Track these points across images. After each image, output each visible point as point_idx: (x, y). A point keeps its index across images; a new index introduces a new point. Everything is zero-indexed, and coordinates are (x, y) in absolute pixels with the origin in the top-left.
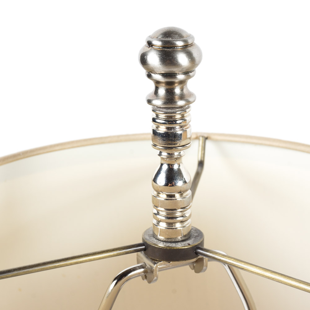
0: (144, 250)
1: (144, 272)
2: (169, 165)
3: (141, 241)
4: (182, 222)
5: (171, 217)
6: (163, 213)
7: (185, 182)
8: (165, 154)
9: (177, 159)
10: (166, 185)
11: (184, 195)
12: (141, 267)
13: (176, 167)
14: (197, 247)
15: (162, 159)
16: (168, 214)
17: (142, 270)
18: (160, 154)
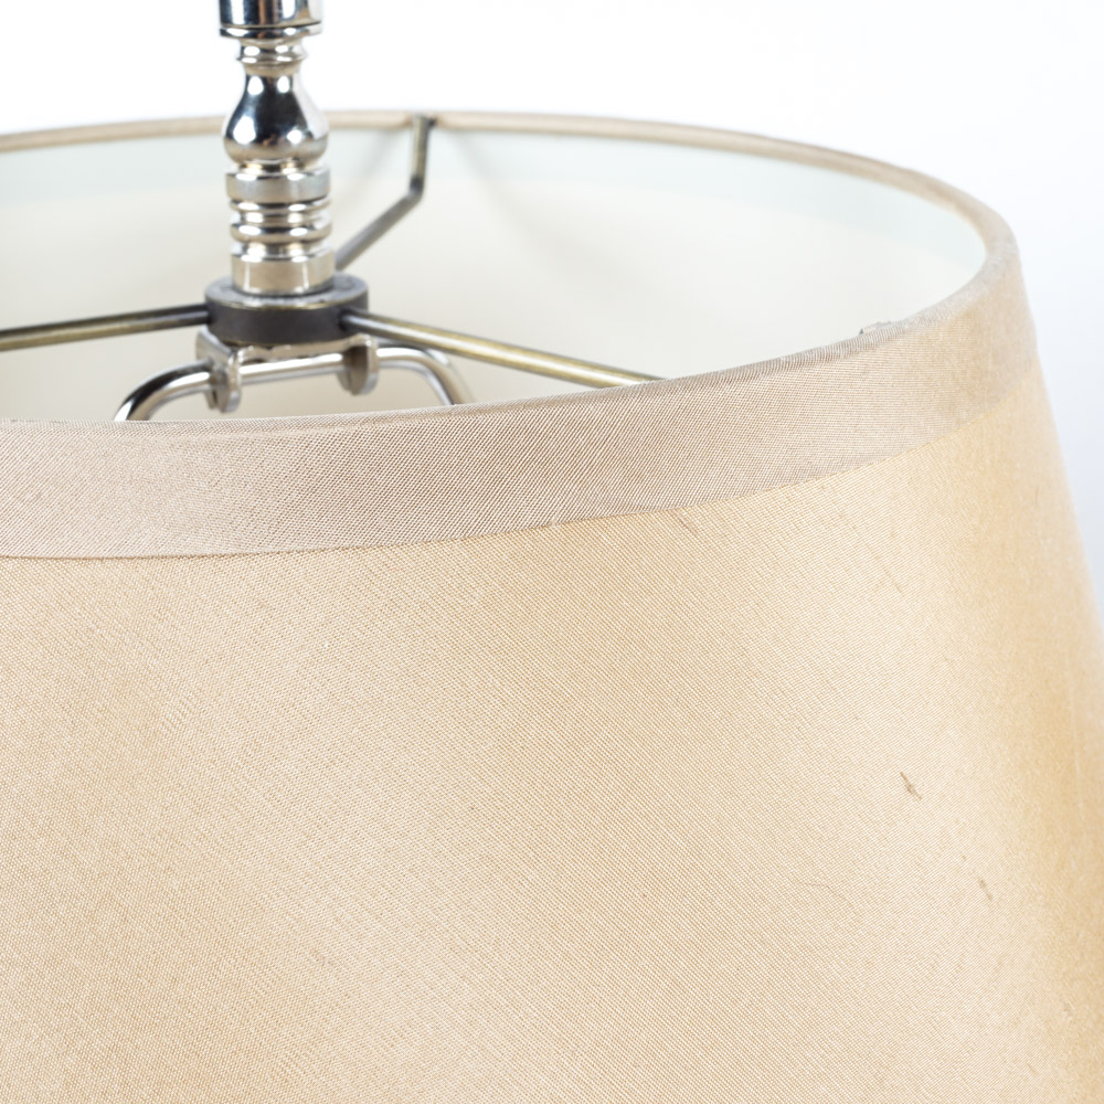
0: (208, 321)
1: (211, 381)
2: (265, 80)
3: (199, 300)
4: (305, 242)
5: (275, 228)
6: (256, 217)
7: (309, 135)
8: (253, 51)
9: (285, 65)
10: (259, 140)
11: (309, 168)
12: (204, 368)
13: (282, 86)
14: (345, 310)
15: (248, 66)
16: (267, 217)
17: (204, 376)
18: (242, 55)
